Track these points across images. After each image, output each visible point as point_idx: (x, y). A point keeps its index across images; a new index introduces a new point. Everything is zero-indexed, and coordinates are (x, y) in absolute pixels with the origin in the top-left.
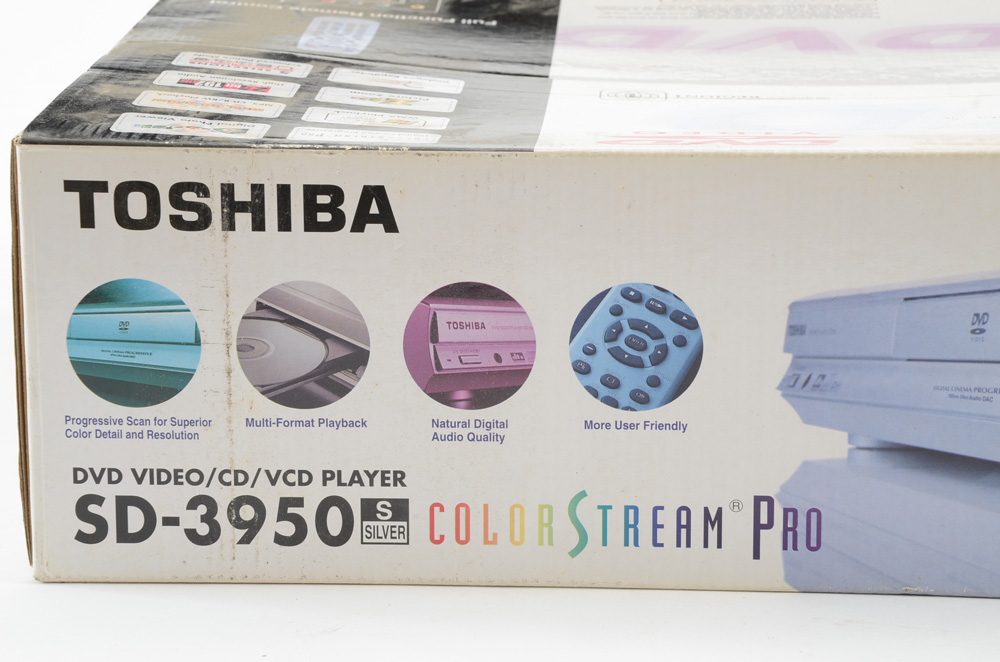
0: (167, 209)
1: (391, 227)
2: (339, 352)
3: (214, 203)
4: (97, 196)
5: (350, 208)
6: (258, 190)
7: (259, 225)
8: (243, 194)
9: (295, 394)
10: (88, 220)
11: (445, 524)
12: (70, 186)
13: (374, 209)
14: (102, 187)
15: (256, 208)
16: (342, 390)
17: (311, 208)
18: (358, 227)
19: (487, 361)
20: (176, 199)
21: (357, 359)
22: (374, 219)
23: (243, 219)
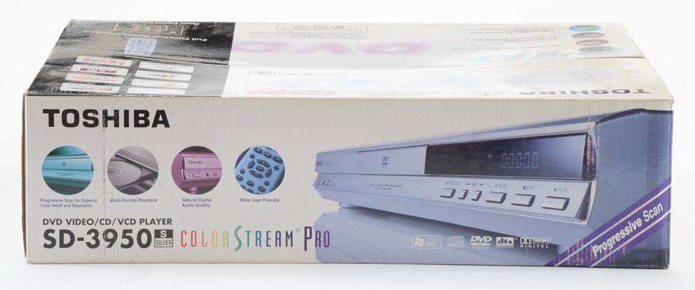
0: (82, 119)
1: (167, 125)
2: (147, 173)
3: (100, 117)
4: (55, 115)
5: (151, 118)
6: (117, 112)
7: (117, 125)
8: (111, 114)
9: (130, 189)
10: (51, 124)
11: (187, 239)
12: (45, 111)
13: (161, 119)
14: (57, 111)
15: (116, 119)
16: (148, 188)
17: (137, 118)
18: (155, 125)
19: (203, 176)
20: (85, 116)
21: (154, 176)
22: (161, 123)
23: (111, 123)
